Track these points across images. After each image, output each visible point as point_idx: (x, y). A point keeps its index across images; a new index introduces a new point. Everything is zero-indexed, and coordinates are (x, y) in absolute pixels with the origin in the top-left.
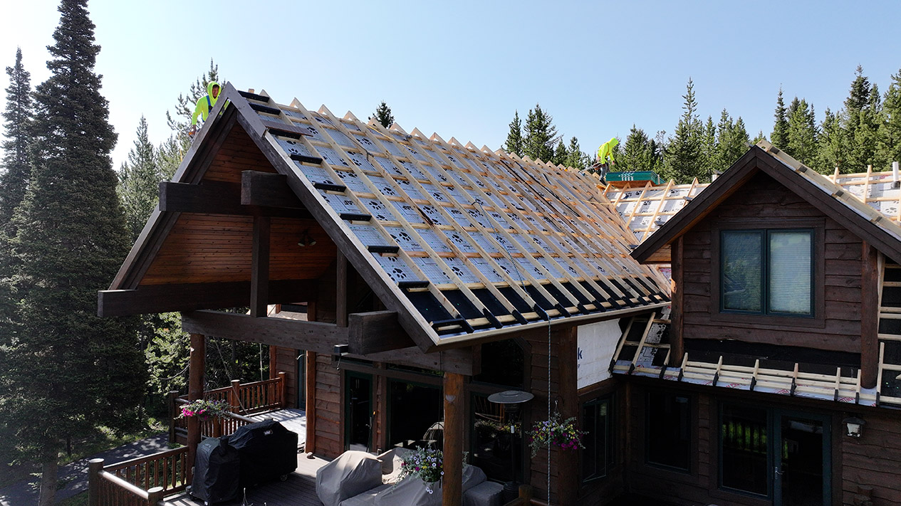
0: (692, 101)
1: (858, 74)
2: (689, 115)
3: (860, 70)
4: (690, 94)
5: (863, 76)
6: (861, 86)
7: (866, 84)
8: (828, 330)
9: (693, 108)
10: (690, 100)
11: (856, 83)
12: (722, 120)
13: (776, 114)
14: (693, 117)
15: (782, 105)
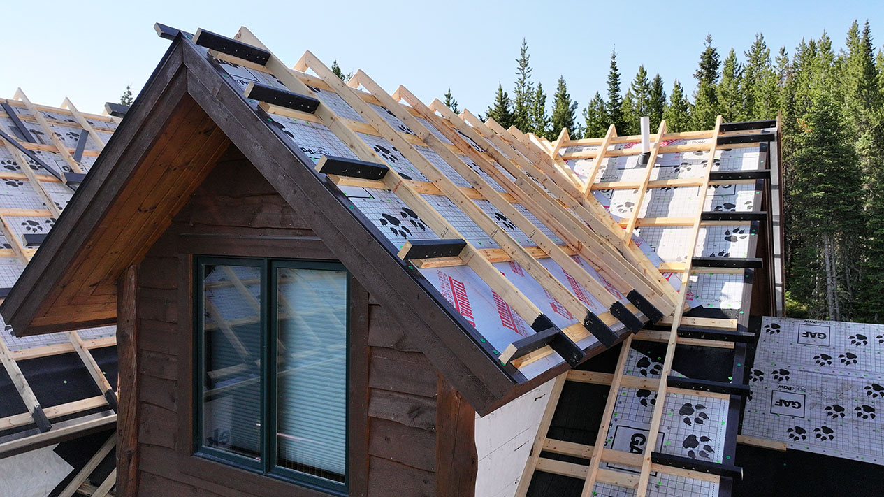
0: (526, 66)
1: (707, 45)
2: (522, 82)
3: (709, 39)
4: (524, 57)
5: (712, 46)
6: (710, 57)
7: (715, 55)
9: (528, 74)
10: (524, 64)
11: (705, 54)
12: (558, 89)
13: (608, 80)
14: (527, 84)
15: (616, 69)
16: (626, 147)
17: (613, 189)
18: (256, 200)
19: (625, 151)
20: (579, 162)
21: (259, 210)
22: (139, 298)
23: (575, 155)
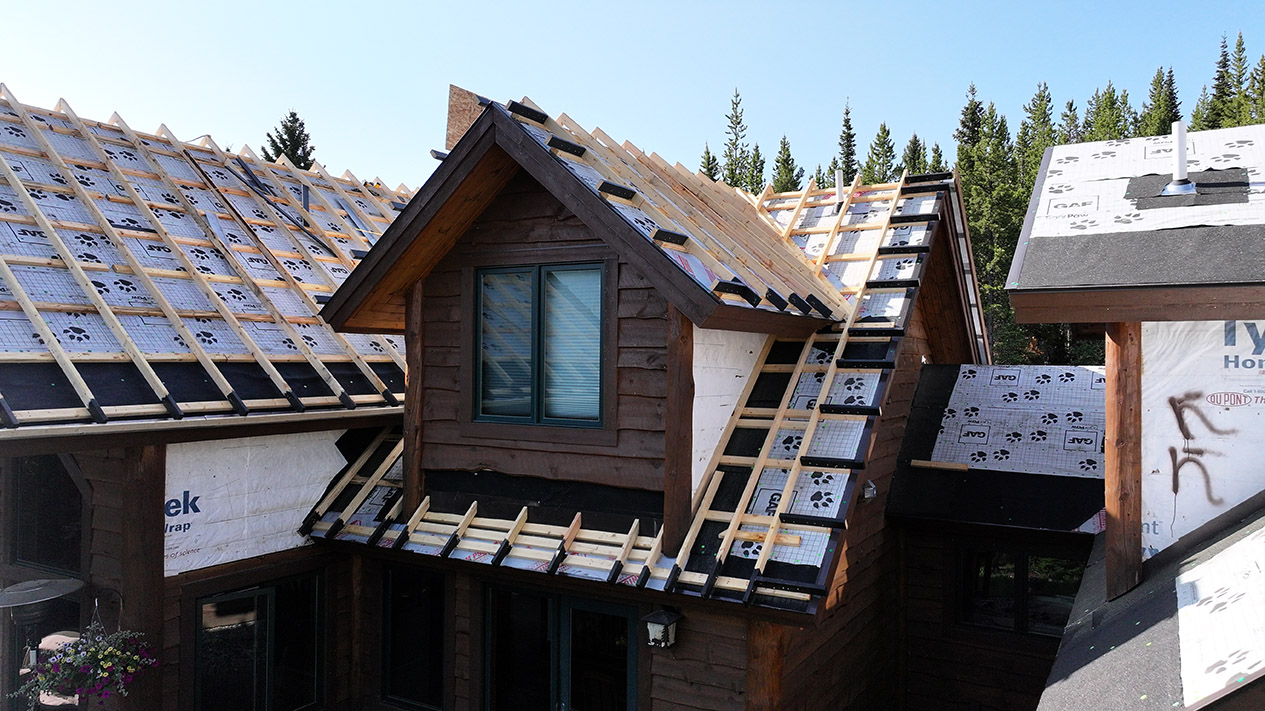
0: (739, 123)
1: (971, 97)
2: (734, 144)
3: (973, 91)
4: (736, 113)
5: (977, 100)
6: (974, 113)
7: (980, 111)
8: (620, 451)
9: (741, 134)
10: (736, 121)
11: (967, 109)
12: (780, 153)
14: (740, 146)
16: (824, 198)
17: (809, 234)
18: (529, 223)
19: (823, 202)
20: (782, 212)
21: (532, 230)
22: (424, 306)
23: (778, 206)
